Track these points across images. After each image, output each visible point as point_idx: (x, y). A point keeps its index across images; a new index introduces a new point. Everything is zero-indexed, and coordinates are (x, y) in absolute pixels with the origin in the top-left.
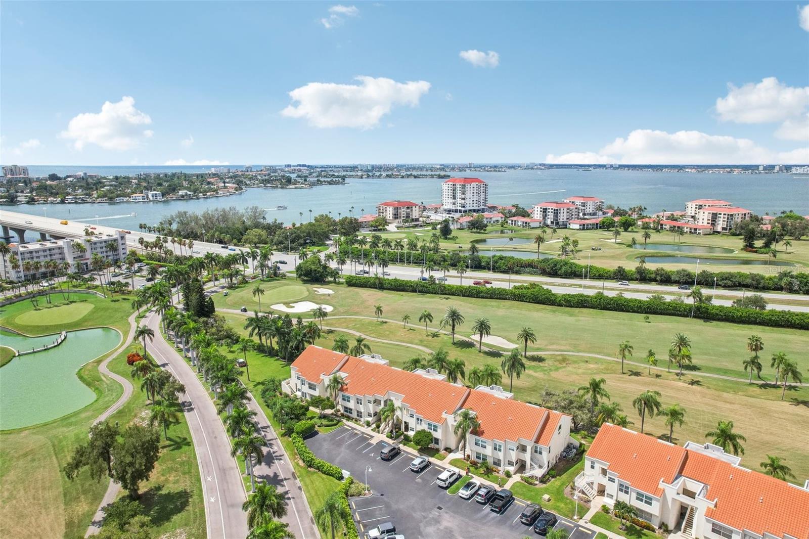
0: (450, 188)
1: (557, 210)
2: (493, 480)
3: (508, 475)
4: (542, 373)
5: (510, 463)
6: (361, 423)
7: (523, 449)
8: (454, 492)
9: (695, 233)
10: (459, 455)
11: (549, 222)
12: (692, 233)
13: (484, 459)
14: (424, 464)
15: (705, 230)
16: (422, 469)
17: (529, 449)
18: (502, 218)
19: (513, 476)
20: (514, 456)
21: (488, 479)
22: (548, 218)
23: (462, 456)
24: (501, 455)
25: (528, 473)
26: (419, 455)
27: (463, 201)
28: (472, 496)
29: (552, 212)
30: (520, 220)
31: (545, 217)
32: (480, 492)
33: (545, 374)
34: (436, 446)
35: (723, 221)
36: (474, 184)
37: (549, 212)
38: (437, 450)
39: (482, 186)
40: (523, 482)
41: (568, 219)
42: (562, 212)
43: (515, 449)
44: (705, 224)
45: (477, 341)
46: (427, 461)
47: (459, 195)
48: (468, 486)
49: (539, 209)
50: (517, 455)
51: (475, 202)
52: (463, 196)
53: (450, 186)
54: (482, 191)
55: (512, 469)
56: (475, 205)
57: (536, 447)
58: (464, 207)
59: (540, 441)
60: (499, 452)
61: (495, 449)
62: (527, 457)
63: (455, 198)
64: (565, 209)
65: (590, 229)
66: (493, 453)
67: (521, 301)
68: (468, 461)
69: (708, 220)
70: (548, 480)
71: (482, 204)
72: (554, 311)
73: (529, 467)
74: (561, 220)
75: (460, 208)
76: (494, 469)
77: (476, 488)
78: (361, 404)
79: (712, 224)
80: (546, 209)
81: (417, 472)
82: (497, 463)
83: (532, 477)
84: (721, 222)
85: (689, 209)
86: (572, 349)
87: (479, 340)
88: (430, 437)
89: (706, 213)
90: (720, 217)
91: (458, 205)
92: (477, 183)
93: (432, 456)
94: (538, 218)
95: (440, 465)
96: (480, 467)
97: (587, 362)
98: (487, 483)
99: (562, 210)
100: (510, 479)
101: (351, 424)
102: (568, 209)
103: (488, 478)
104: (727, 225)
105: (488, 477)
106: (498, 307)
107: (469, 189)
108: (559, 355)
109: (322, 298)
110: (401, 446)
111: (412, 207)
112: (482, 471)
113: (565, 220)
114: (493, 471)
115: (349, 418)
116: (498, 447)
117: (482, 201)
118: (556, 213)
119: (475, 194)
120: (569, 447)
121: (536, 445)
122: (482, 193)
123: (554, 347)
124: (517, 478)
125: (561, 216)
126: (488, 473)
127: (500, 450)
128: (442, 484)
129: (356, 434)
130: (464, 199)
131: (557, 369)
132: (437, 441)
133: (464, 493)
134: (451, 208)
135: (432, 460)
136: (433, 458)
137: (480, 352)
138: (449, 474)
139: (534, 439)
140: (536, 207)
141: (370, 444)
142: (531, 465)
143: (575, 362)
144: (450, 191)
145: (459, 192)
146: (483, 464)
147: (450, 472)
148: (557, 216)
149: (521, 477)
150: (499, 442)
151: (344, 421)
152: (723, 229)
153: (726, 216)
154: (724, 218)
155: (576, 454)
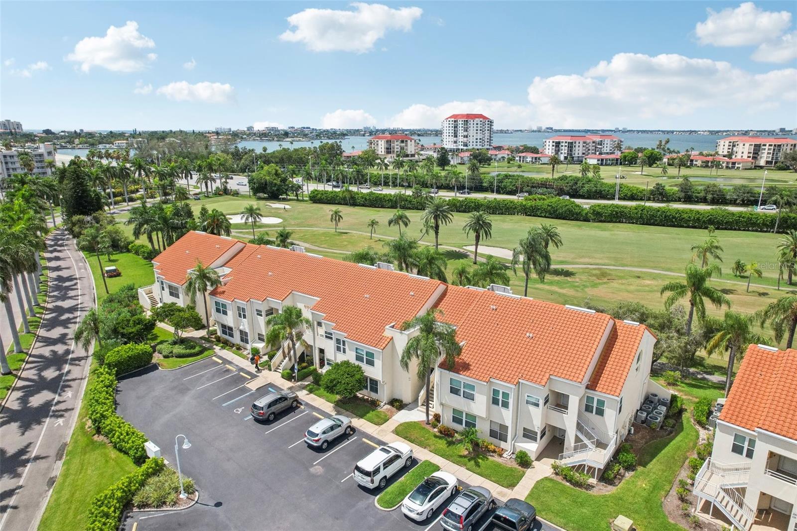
0: (451, 125)
1: (572, 143)
2: (488, 472)
3: (524, 462)
4: (572, 290)
5: (529, 435)
6: (245, 353)
7: (559, 402)
8: (391, 503)
9: (733, 167)
10: (417, 415)
11: (562, 158)
12: (730, 168)
13: (471, 424)
14: (338, 432)
15: (745, 164)
16: (332, 444)
17: (574, 403)
18: (508, 155)
19: (535, 463)
20: (537, 418)
21: (479, 470)
22: (561, 153)
23: (423, 417)
24: (507, 417)
25: (569, 460)
26: (333, 413)
27: (466, 139)
28: (435, 514)
29: (566, 146)
30: (529, 157)
31: (557, 151)
32: (453, 508)
33: (577, 291)
34: (374, 396)
35: (768, 153)
36: (477, 120)
37: (562, 146)
38: (374, 404)
39: (487, 123)
40: (559, 479)
41: (583, 154)
42: (577, 146)
43: (541, 402)
44: (745, 157)
45: (471, 252)
46: (344, 426)
47: (461, 132)
48: (429, 487)
49: (551, 144)
50: (545, 416)
51: (479, 140)
52: (466, 133)
53: (451, 122)
54: (486, 129)
55: (532, 448)
56: (478, 143)
57: (590, 399)
58: (466, 146)
59: (600, 386)
60: (503, 410)
61: (495, 401)
62: (568, 421)
63: (456, 136)
64: (581, 143)
65: (609, 165)
66: (489, 410)
67: (534, 216)
68: (434, 426)
69: (749, 153)
70: (619, 477)
71: (486, 143)
72: (579, 227)
73: (573, 445)
74: (576, 155)
75: (462, 147)
76: (492, 447)
77: (446, 494)
78: (245, 317)
79: (754, 158)
80: (559, 143)
81: (319, 450)
82: (499, 433)
83: (580, 468)
84: (765, 155)
85: (722, 147)
86: (613, 263)
87: (474, 250)
88: (358, 377)
89: (747, 145)
90: (765, 149)
91: (460, 143)
92: (481, 119)
93: (361, 416)
94: (550, 154)
95: (375, 435)
96: (460, 441)
97: (639, 277)
98: (475, 480)
99: (577, 143)
100: (529, 472)
101: (227, 354)
102: (584, 143)
103: (477, 469)
104: (772, 158)
105: (477, 465)
106: (504, 221)
107: (472, 125)
108: (595, 269)
109: (273, 211)
110: (302, 395)
111: (406, 141)
112: (463, 449)
113: (580, 155)
114: (489, 451)
115: (226, 344)
116: (500, 398)
117: (486, 140)
118: (571, 146)
119: (479, 132)
120: (649, 401)
121: (591, 393)
122: (486, 132)
123: (586, 260)
124: (543, 469)
125: (577, 150)
126: (478, 456)
127: (505, 405)
128: (366, 481)
129: (228, 371)
130: (467, 137)
131: (594, 286)
132: (374, 385)
133: (415, 507)
134: (452, 147)
135: (357, 423)
136: (362, 421)
137: (475, 263)
138: (384, 457)
139: (586, 381)
140: (548, 141)
141: (244, 390)
142: (578, 439)
143: (621, 278)
144: (451, 128)
145: (461, 128)
146: (466, 434)
147: (388, 452)
148: (571, 151)
149: (555, 467)
150: (502, 386)
151: (217, 349)
152: (767, 162)
153: (772, 147)
154: (769, 149)
155: (667, 417)
